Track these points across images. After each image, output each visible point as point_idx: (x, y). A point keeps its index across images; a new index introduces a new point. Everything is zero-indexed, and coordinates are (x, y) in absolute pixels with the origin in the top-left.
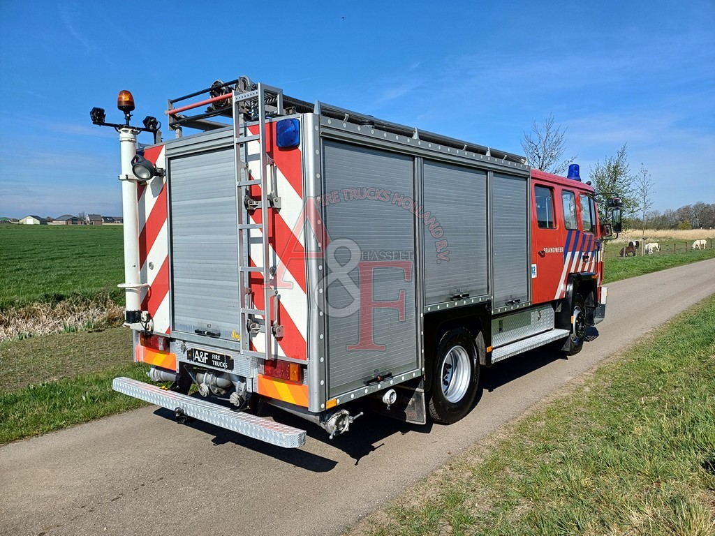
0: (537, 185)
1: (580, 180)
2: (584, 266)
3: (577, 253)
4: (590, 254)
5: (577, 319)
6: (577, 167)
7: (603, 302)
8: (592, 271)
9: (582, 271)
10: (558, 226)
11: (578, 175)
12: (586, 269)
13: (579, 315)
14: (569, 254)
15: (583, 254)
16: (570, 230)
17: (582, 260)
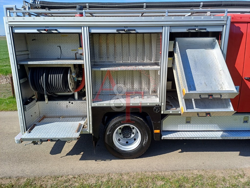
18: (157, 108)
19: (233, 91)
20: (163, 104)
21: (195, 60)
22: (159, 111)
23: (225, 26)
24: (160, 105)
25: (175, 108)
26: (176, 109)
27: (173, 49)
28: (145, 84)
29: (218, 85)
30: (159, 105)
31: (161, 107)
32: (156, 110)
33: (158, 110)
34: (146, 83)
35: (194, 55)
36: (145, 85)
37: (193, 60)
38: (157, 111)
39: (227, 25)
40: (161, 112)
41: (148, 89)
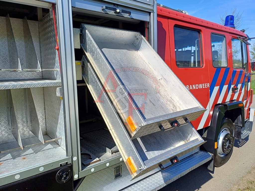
0: (176, 26)
1: (234, 28)
2: (233, 96)
3: (225, 87)
4: (239, 86)
5: (224, 139)
6: (232, 18)
7: (251, 119)
8: (240, 100)
9: (231, 100)
10: (204, 65)
11: (232, 24)
12: (235, 98)
13: (226, 136)
14: (216, 89)
15: (232, 86)
16: (219, 69)
17: (231, 91)
18: (63, 171)
19: (197, 108)
20: (75, 159)
21: (120, 64)
22: (68, 178)
23: (152, 14)
24: (70, 162)
25: (97, 159)
26: (100, 160)
27: (81, 46)
28: (24, 122)
29: (168, 102)
30: (67, 163)
31: (71, 167)
32: (61, 176)
33: (67, 175)
34: (27, 119)
35: (116, 58)
36: (25, 125)
37: (117, 64)
38: (65, 178)
39: (154, 13)
40: (72, 177)
41: (31, 132)
